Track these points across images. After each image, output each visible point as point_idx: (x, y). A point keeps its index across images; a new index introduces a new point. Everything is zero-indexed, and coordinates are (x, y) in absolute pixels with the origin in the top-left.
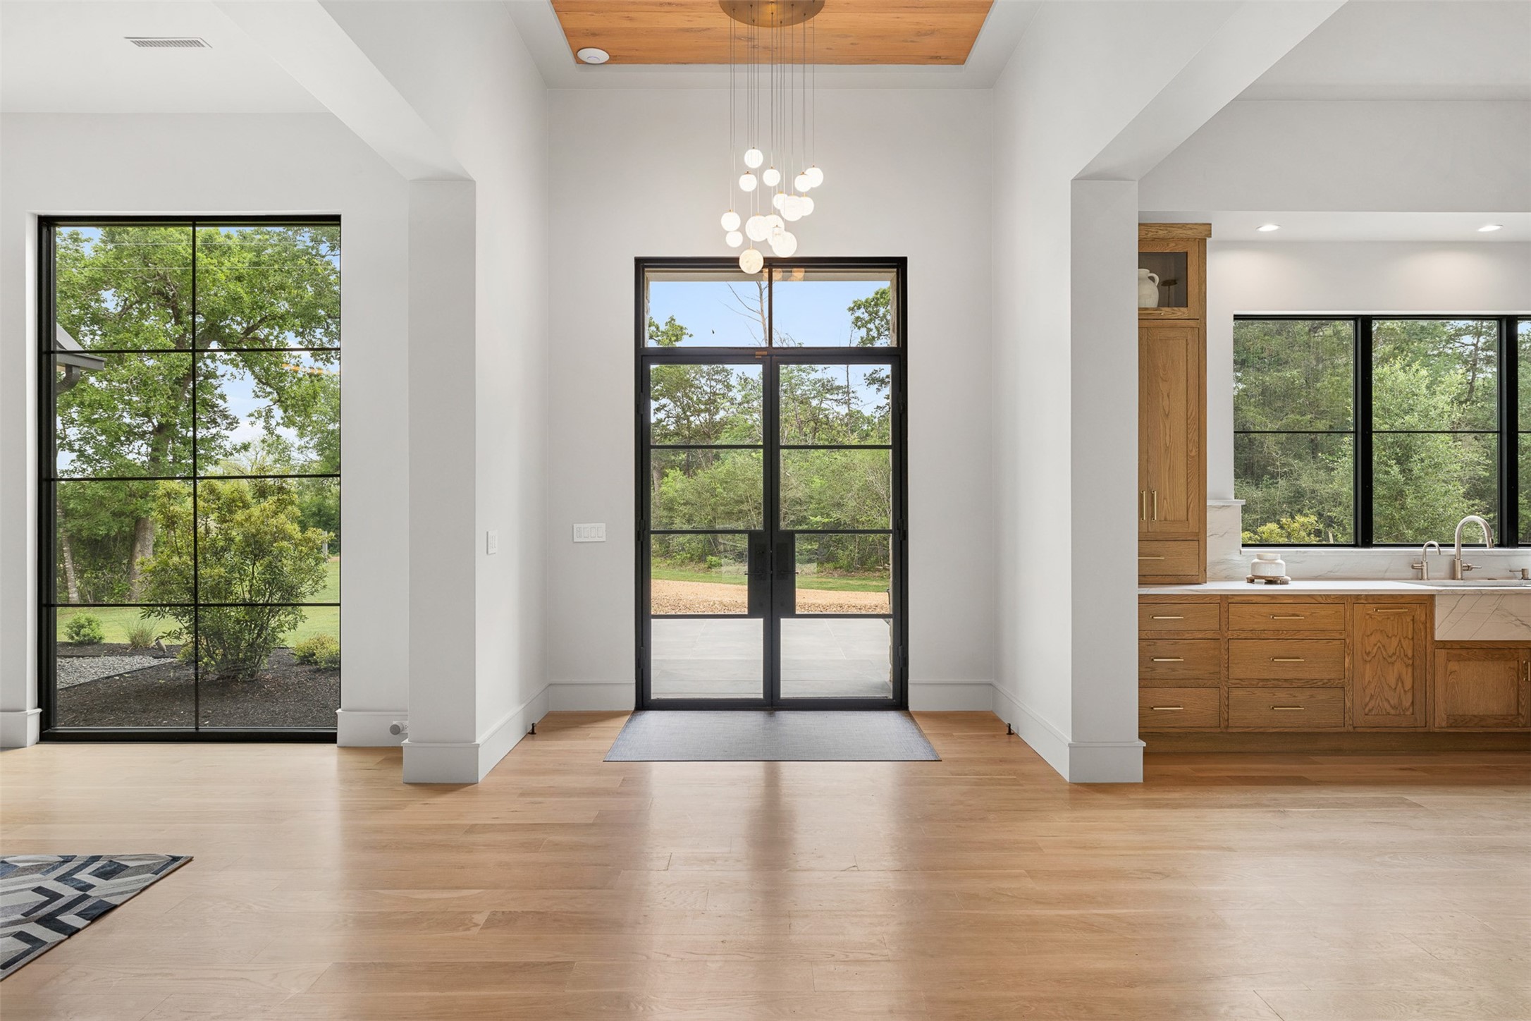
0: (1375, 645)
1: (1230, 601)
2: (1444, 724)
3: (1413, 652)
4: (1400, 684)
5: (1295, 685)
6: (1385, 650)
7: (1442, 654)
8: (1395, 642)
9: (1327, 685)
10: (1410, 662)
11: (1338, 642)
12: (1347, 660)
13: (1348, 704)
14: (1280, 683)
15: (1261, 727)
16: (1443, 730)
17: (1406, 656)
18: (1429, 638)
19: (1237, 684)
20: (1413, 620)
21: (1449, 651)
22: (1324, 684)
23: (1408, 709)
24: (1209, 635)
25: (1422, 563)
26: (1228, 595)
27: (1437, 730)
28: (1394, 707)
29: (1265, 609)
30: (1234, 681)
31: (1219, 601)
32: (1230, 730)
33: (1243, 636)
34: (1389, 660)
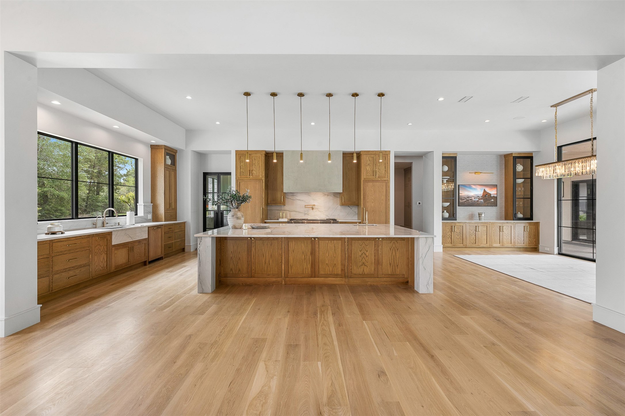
0: (97, 249)
1: (53, 242)
2: (114, 269)
3: (107, 249)
4: (104, 260)
5: (75, 268)
6: (100, 250)
7: (113, 248)
8: (102, 247)
9: (85, 266)
10: (106, 253)
11: (88, 250)
12: (90, 256)
13: (91, 270)
14: (71, 269)
15: (64, 286)
16: (114, 271)
17: (105, 251)
18: (111, 244)
19: (55, 273)
20: (107, 240)
21: (115, 247)
22: (84, 265)
23: (105, 267)
24: (45, 256)
25: (96, 223)
26: (52, 240)
27: (112, 271)
28: (102, 268)
29: (65, 243)
30: (55, 272)
31: (49, 243)
32: (53, 291)
33: (58, 254)
34: (101, 253)
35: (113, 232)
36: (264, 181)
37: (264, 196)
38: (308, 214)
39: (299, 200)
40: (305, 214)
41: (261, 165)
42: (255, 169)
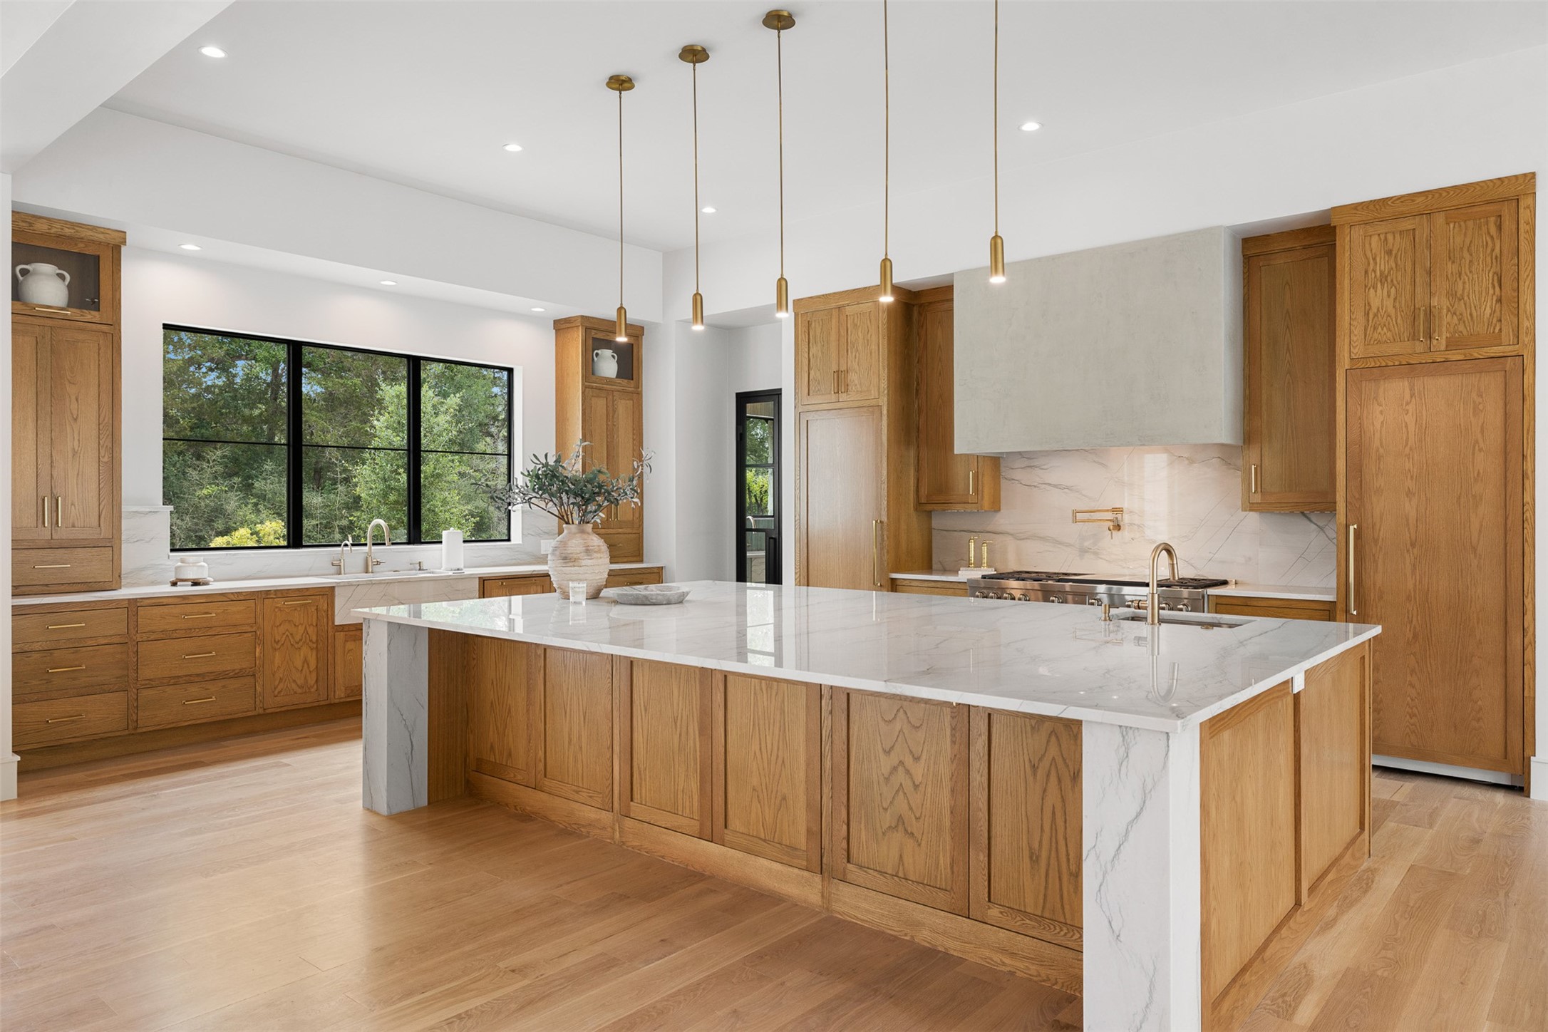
0: (284, 634)
1: (138, 604)
2: (343, 695)
3: (317, 637)
4: (306, 665)
5: (207, 678)
6: (293, 638)
7: (341, 636)
8: (301, 629)
9: (238, 675)
10: (315, 646)
11: (250, 635)
12: (258, 650)
13: (259, 689)
14: (192, 678)
15: (173, 723)
16: (344, 700)
17: (311, 641)
18: (330, 623)
19: (146, 684)
20: (317, 609)
21: (347, 633)
22: (236, 674)
23: (312, 687)
24: (115, 640)
25: (339, 560)
26: (137, 599)
27: (337, 701)
28: (301, 687)
29: (177, 610)
30: (143, 682)
31: (127, 606)
32: (139, 731)
33: (152, 637)
34: (296, 646)
35: (336, 589)
36: (885, 412)
37: (885, 473)
38: (1096, 554)
39: (1055, 486)
40: (1083, 551)
41: (874, 347)
42: (856, 366)
